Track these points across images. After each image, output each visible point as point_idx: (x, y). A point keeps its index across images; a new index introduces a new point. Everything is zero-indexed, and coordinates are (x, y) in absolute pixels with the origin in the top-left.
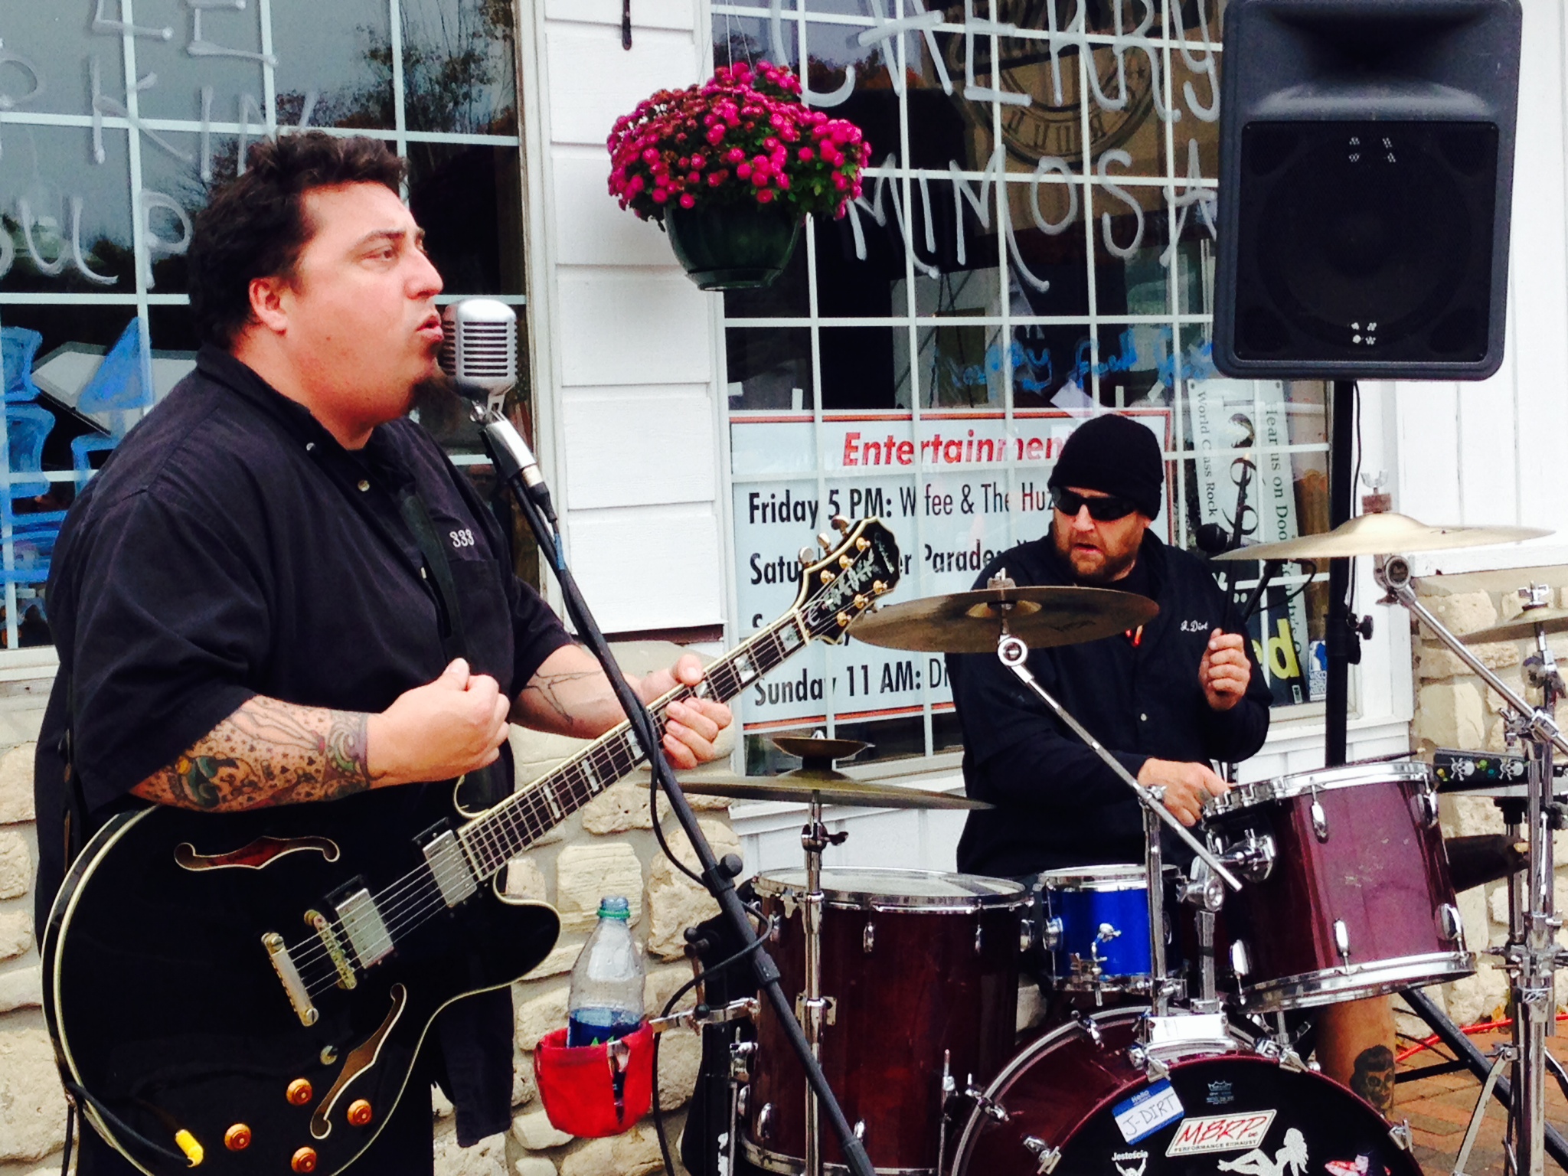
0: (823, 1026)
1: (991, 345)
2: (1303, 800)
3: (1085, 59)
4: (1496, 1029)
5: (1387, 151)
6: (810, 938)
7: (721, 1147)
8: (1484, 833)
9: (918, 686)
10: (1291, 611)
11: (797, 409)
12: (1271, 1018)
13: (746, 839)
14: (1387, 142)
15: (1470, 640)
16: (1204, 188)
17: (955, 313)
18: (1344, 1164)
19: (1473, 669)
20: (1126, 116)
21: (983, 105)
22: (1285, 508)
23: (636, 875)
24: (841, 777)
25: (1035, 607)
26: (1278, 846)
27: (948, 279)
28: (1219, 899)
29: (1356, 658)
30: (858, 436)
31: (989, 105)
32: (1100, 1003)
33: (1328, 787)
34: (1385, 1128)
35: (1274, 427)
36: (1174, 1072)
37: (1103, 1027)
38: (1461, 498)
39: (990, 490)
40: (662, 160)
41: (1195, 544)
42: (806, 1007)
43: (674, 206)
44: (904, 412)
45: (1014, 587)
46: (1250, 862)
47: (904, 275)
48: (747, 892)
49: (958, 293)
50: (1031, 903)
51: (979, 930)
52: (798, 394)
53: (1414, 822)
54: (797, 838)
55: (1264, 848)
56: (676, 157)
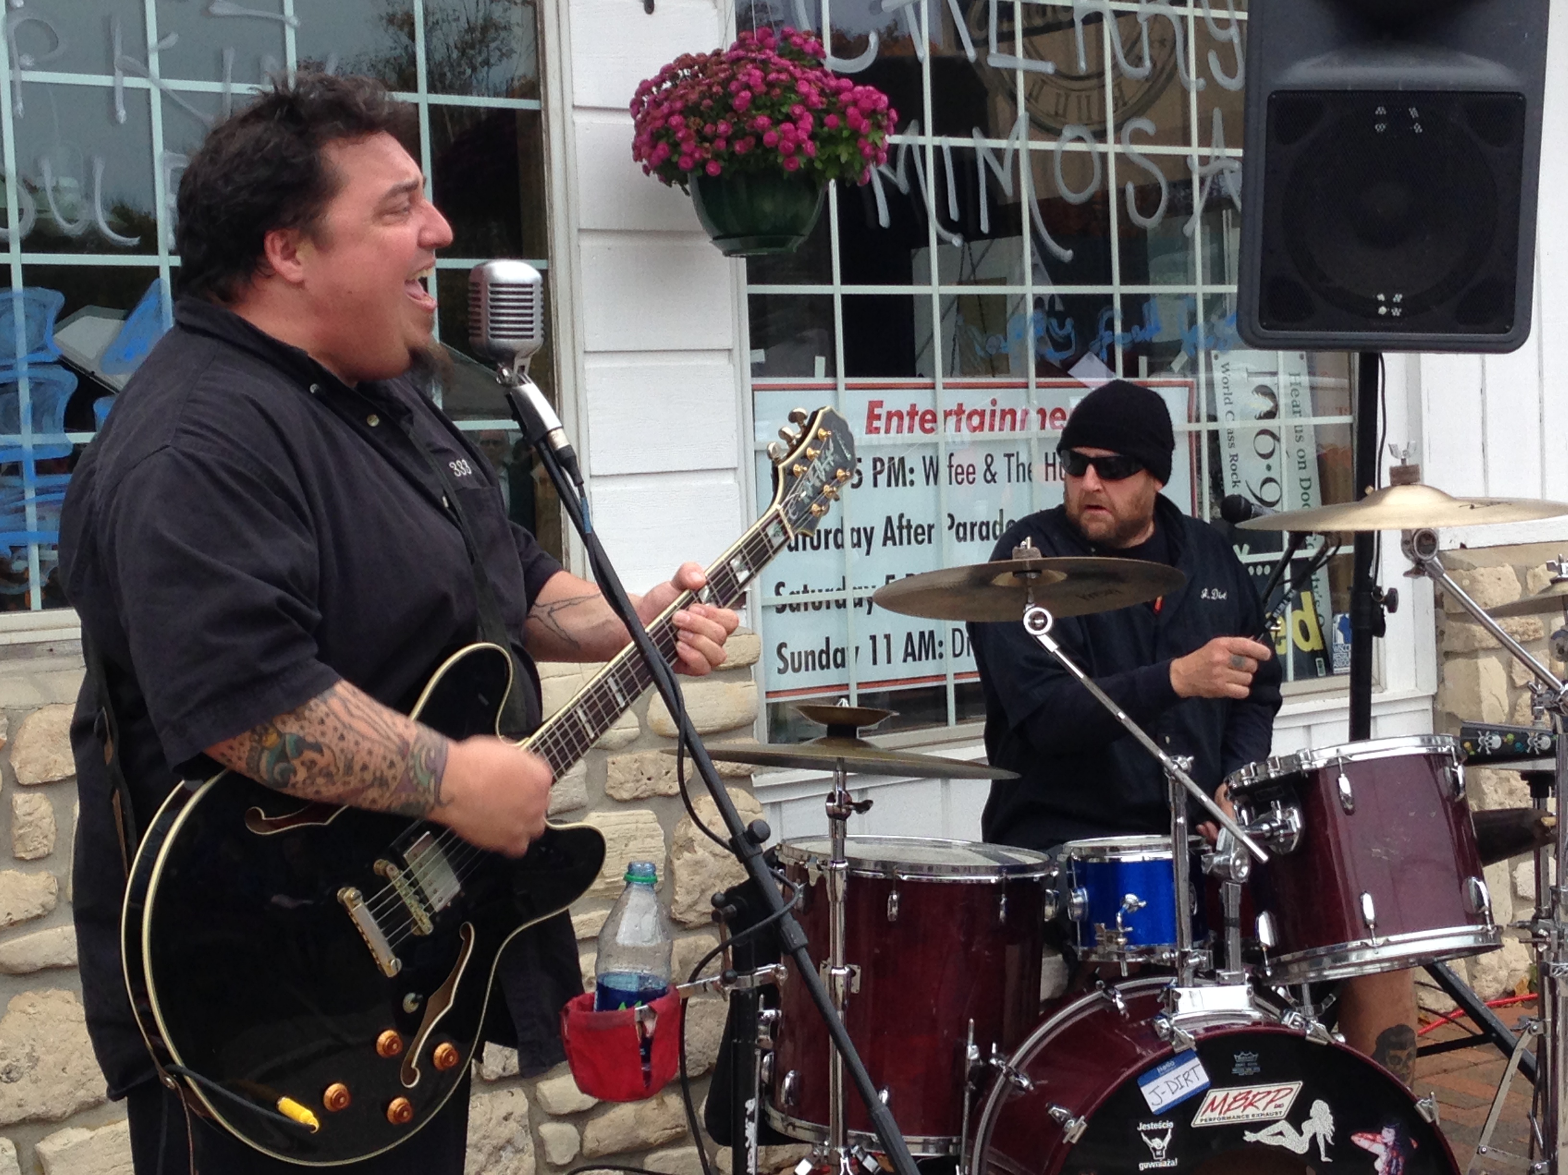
0: (848, 994)
1: (1013, 313)
2: (1329, 771)
3: (1108, 26)
4: (1519, 1004)
5: (1413, 122)
6: (835, 906)
7: (748, 1113)
8: (1508, 807)
9: (941, 656)
10: (1314, 583)
11: (820, 378)
12: (1295, 990)
13: (769, 808)
14: (1414, 112)
15: (1497, 613)
16: (1228, 157)
17: (976, 283)
18: (1370, 1136)
19: (1501, 641)
20: (1147, 85)
21: (1005, 74)
22: (1309, 480)
23: (659, 842)
24: (865, 745)
25: (1061, 576)
26: (1305, 817)
27: (970, 248)
28: (1245, 870)
29: (1380, 629)
30: (880, 404)
31: (1012, 73)
32: (1125, 974)
33: (1355, 758)
34: (1411, 1101)
35: (1297, 399)
36: (1200, 1043)
37: (1129, 997)
38: (1485, 471)
39: (1013, 460)
40: (687, 127)
41: (1220, 516)
42: (830, 975)
43: (700, 173)
44: (927, 380)
45: (1040, 558)
46: (1276, 834)
47: (927, 243)
48: (771, 858)
49: (980, 261)
50: (1055, 873)
51: (1004, 900)
52: (820, 362)
53: (1441, 795)
54: (821, 806)
55: (1291, 819)
56: (702, 124)
